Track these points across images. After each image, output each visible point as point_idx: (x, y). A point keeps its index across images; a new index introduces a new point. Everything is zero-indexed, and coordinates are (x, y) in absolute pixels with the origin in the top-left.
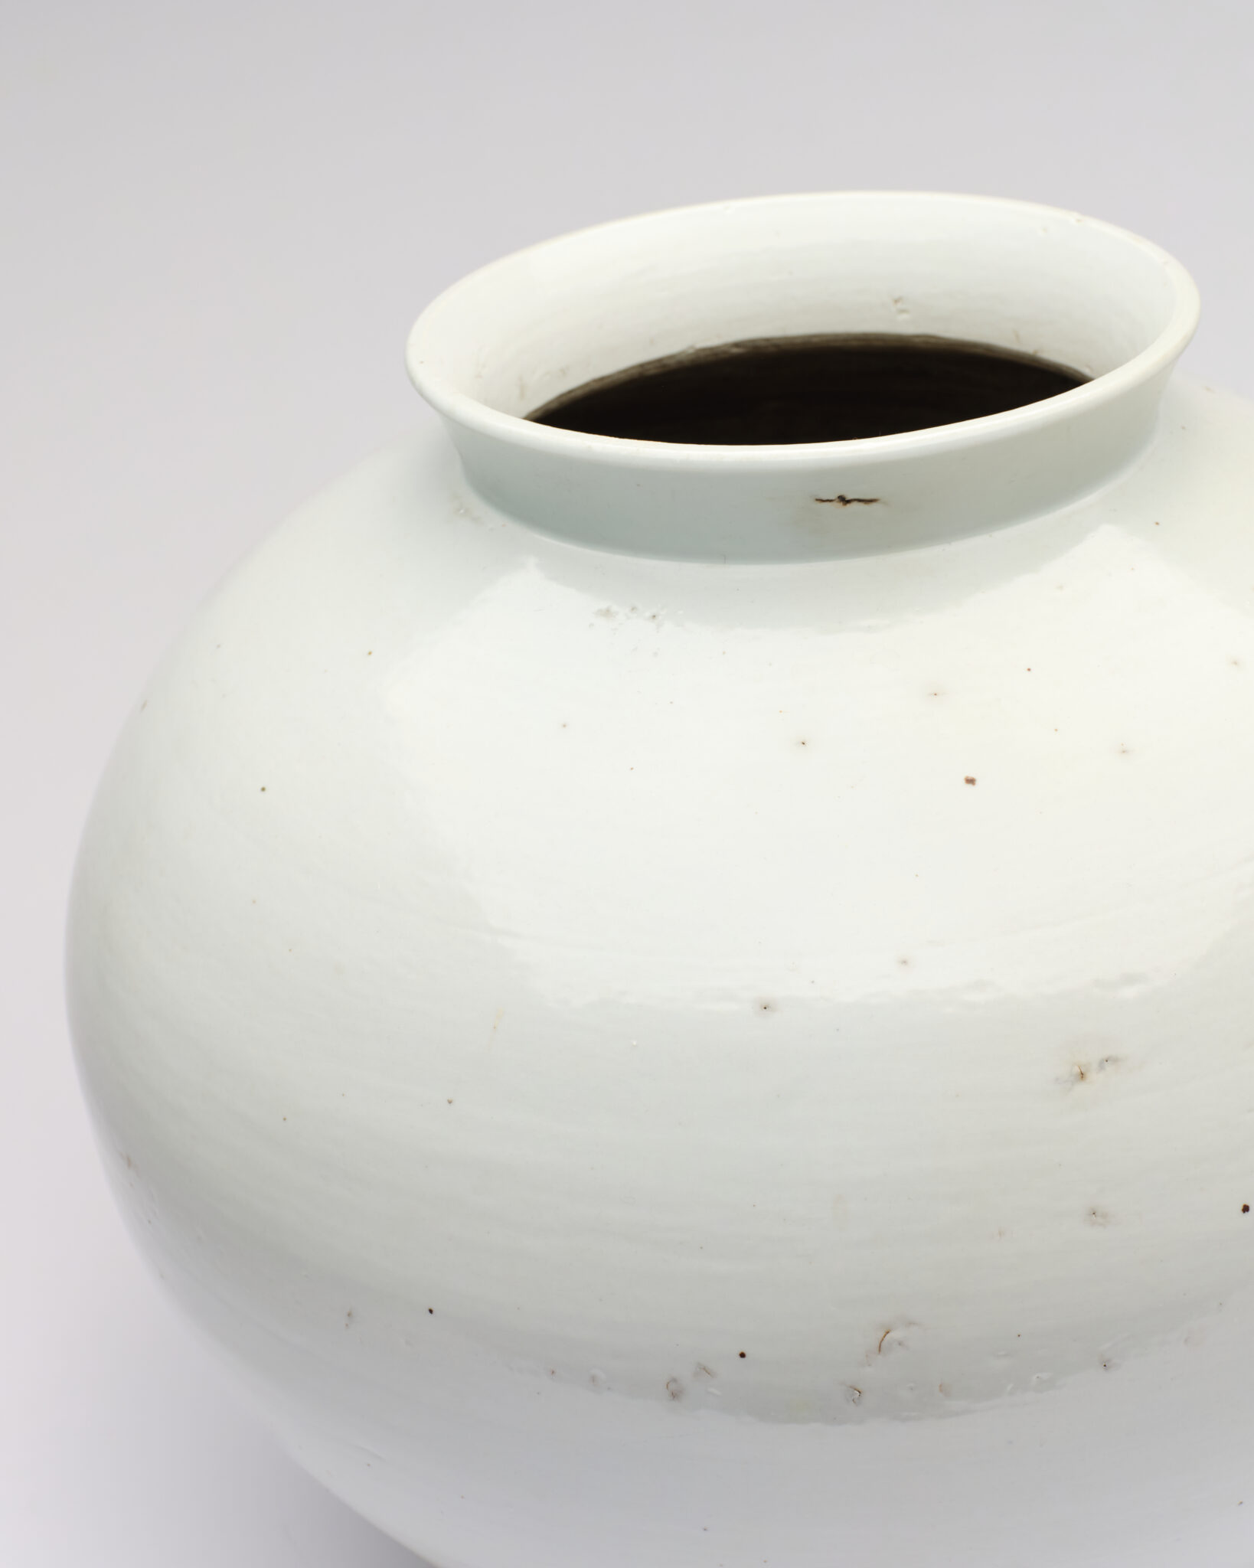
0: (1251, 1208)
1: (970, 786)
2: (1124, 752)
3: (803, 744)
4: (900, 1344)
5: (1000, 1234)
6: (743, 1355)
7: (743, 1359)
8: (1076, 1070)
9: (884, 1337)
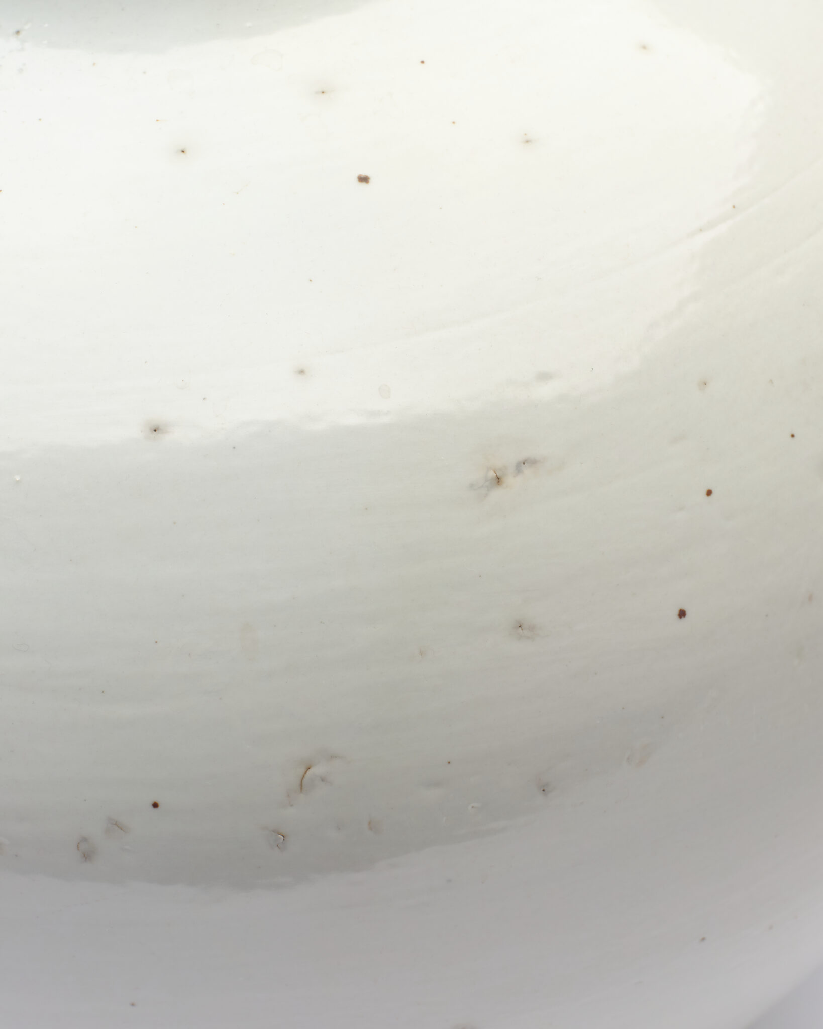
0: (688, 613)
1: (363, 185)
2: (527, 141)
3: (183, 152)
4: (323, 780)
5: (421, 653)
6: (155, 805)
7: (156, 810)
8: (492, 474)
9: (305, 773)
